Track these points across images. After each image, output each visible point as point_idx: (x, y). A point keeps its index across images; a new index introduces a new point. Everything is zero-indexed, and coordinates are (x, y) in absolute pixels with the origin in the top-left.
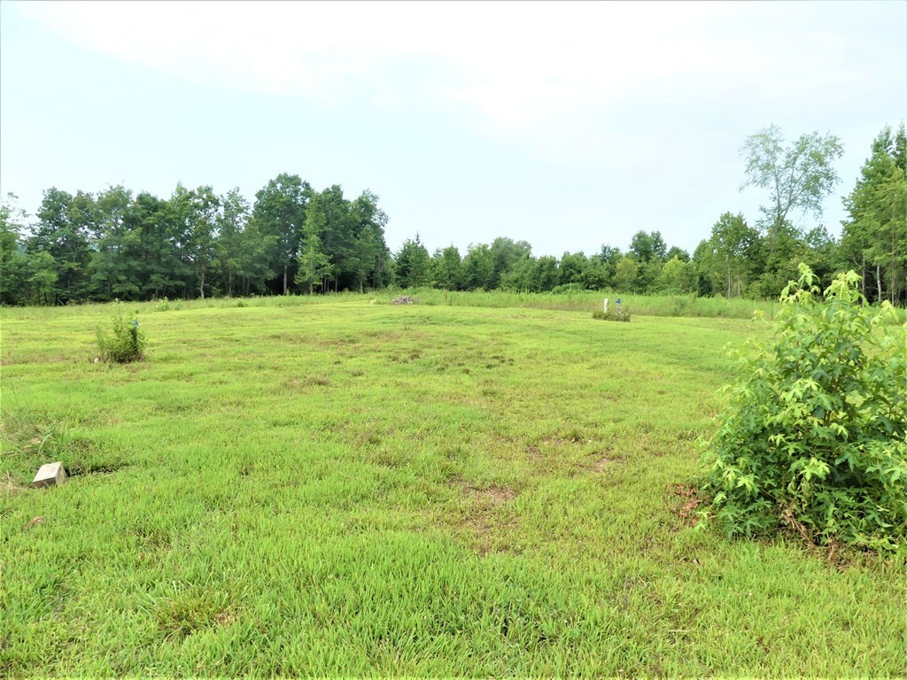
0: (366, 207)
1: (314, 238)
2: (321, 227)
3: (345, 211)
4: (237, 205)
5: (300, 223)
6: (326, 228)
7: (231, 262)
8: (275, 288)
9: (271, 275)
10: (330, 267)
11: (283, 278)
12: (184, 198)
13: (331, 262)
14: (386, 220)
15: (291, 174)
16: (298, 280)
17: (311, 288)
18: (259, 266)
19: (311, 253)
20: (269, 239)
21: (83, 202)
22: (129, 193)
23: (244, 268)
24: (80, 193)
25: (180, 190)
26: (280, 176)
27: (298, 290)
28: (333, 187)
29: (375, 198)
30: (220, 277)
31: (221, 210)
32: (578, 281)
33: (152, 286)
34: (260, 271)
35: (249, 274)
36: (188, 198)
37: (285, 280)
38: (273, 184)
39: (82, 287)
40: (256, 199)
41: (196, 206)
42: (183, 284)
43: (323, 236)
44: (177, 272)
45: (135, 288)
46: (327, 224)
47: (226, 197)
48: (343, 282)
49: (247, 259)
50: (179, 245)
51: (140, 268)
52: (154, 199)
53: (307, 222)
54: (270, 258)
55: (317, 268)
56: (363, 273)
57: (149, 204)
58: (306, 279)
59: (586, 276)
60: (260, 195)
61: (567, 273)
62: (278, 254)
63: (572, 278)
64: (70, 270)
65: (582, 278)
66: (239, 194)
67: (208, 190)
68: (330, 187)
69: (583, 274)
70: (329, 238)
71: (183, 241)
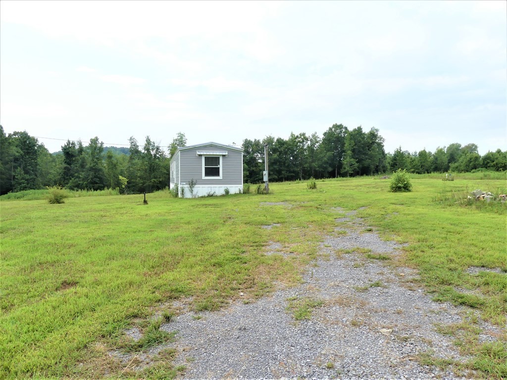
0: (373, 135)
1: (349, 152)
2: (353, 147)
3: (364, 138)
4: (316, 140)
5: (343, 145)
6: (355, 147)
7: (314, 164)
8: (332, 175)
9: (330, 169)
10: (357, 165)
11: (335, 170)
12: (294, 139)
13: (357, 162)
14: (384, 141)
15: (338, 124)
16: (342, 171)
17: (348, 175)
18: (325, 166)
19: (348, 159)
20: (329, 154)
21: (257, 143)
22: (273, 138)
23: (318, 167)
24: (255, 140)
25: (292, 135)
26: (334, 125)
27: (344, 175)
28: (358, 128)
29: (377, 130)
30: (309, 171)
31: (309, 142)
32: (492, 166)
33: (282, 176)
34: (326, 168)
35: (321, 170)
36: (296, 138)
37: (336, 172)
38: (331, 129)
39: (257, 177)
40: (323, 136)
41: (299, 142)
42: (294, 174)
43: (353, 151)
44: (292, 170)
45: (276, 177)
46: (355, 145)
47: (311, 137)
48: (363, 171)
49: (320, 163)
50: (291, 158)
51: (278, 169)
52: (283, 140)
53: (346, 145)
54: (330, 162)
55: (351, 165)
56: (372, 167)
57: (280, 142)
58: (346, 170)
60: (325, 134)
61: (486, 162)
62: (333, 160)
63: (489, 165)
64: (253, 170)
66: (317, 135)
67: (304, 134)
68: (356, 128)
69: (495, 163)
70: (356, 151)
71: (293, 157)
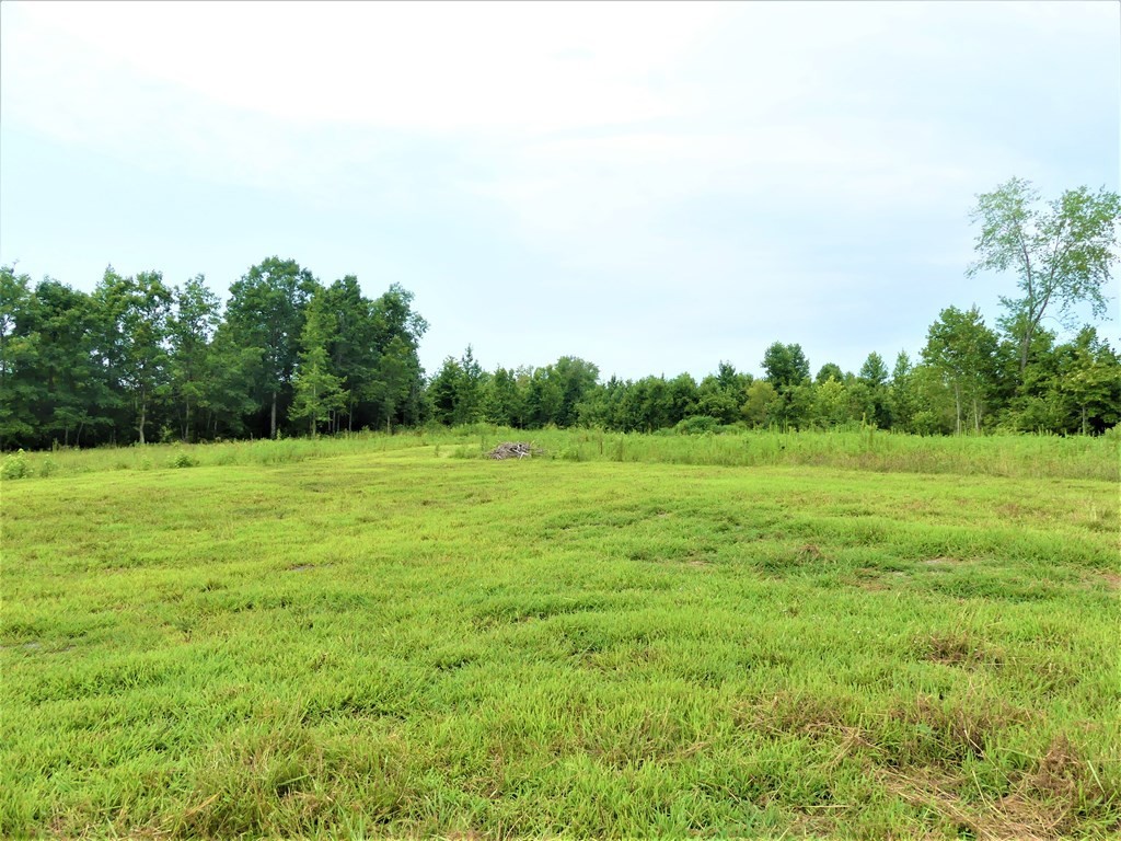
0: (395, 306)
1: (319, 351)
2: (330, 336)
3: (364, 312)
4: (200, 301)
5: (298, 330)
6: (336, 338)
7: (189, 387)
8: (258, 428)
9: (252, 407)
10: (343, 394)
11: (270, 411)
12: (117, 289)
13: (345, 386)
14: (424, 327)
15: (283, 258)
16: (294, 414)
17: (314, 427)
18: (232, 393)
19: (315, 373)
20: (250, 353)
22: (23, 281)
23: (208, 397)
26: (267, 261)
27: (294, 429)
28: (347, 279)
29: (407, 296)
30: (172, 410)
31: (175, 308)
33: (57, 426)
34: (235, 402)
35: (217, 407)
36: (122, 290)
37: (273, 414)
38: (256, 273)
40: (230, 295)
41: (135, 302)
42: (111, 422)
43: (332, 349)
44: (102, 403)
45: (27, 429)
46: (338, 332)
47: (183, 290)
48: (359, 418)
49: (214, 383)
50: (106, 362)
51: (35, 398)
52: (66, 291)
53: (308, 327)
54: (250, 381)
55: (322, 397)
56: (391, 403)
57: (57, 298)
58: (306, 412)
59: (707, 407)
60: (235, 289)
61: (680, 402)
62: (263, 376)
63: (687, 408)
65: (700, 408)
66: (205, 284)
67: (155, 278)
68: (342, 279)
69: (701, 403)
70: (341, 351)
71: (111, 356)
